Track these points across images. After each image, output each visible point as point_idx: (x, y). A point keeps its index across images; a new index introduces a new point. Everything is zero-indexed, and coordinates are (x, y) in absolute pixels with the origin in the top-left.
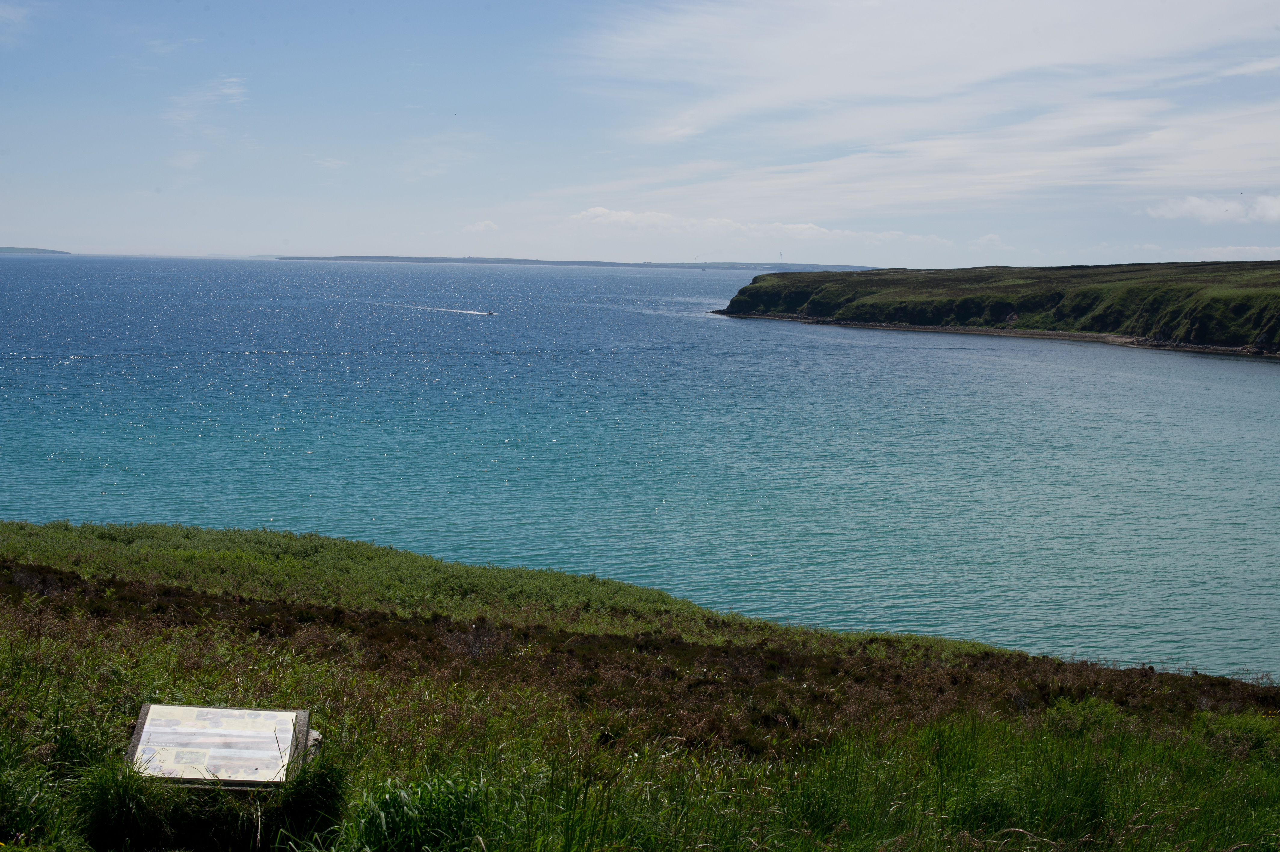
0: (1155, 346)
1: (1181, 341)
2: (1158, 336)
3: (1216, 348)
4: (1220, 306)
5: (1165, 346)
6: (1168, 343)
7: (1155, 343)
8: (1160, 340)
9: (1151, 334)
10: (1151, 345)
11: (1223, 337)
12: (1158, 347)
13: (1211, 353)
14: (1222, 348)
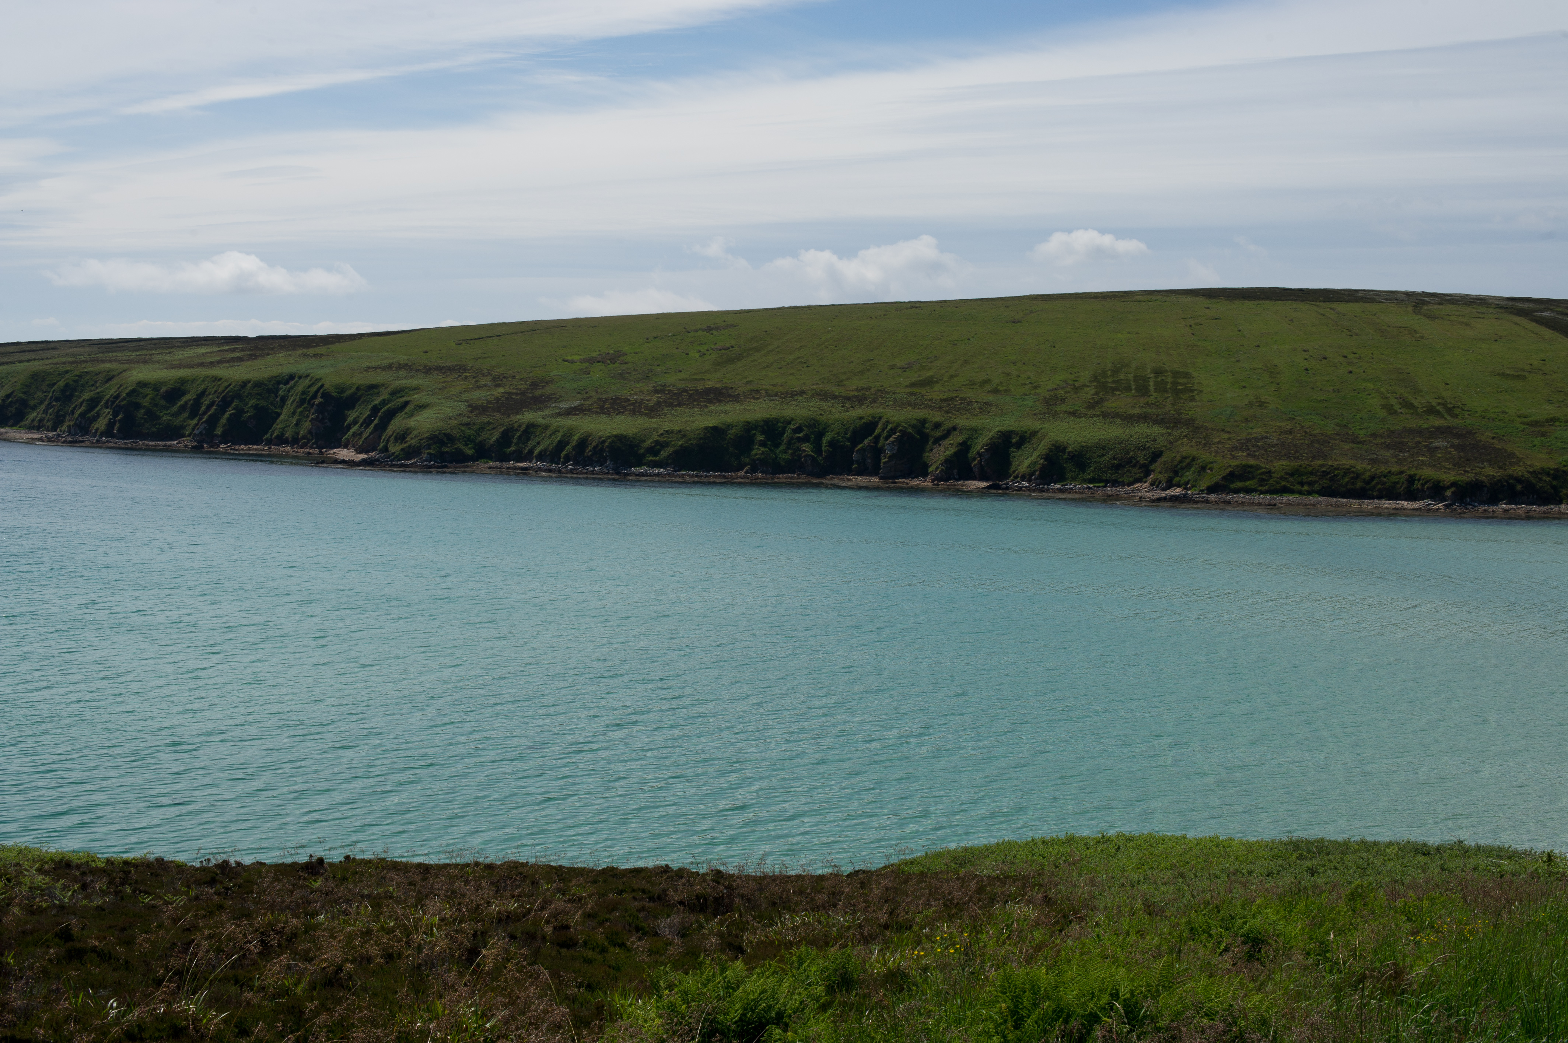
0: (70, 442)
1: (102, 435)
2: (72, 430)
3: (146, 442)
4: (148, 391)
5: (83, 442)
6: (86, 438)
7: (70, 438)
8: (76, 434)
9: (64, 428)
10: (64, 442)
11: (154, 429)
12: (73, 443)
13: (140, 449)
14: (153, 443)
